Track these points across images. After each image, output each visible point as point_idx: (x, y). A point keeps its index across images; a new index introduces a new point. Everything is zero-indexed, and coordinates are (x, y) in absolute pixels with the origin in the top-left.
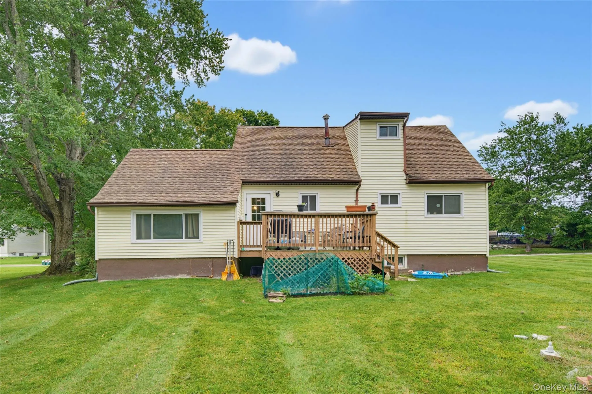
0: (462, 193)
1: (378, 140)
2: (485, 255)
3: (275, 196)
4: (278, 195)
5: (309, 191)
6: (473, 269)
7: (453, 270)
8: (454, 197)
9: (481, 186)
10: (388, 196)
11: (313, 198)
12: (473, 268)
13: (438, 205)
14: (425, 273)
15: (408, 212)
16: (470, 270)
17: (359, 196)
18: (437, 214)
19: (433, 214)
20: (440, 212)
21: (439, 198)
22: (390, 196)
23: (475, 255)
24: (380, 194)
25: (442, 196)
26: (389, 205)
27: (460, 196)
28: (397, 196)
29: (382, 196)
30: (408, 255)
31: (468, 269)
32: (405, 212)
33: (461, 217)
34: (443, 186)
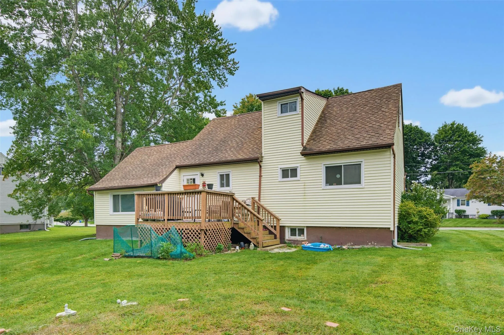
0: (362, 162)
1: (279, 117)
2: (389, 228)
3: (201, 177)
4: (202, 175)
5: (224, 170)
6: (376, 244)
7: (352, 244)
8: (354, 166)
9: (385, 151)
10: (288, 170)
11: (228, 176)
12: (374, 242)
13: (338, 176)
14: (322, 246)
15: (306, 184)
16: (372, 244)
17: (262, 172)
18: (337, 185)
19: (332, 185)
20: (339, 183)
21: (338, 169)
22: (290, 169)
23: (377, 228)
24: (280, 168)
25: (341, 166)
26: (290, 179)
27: (360, 164)
28: (296, 169)
29: (283, 170)
30: (307, 227)
31: (370, 244)
32: (303, 184)
33: (361, 187)
34: (342, 155)
